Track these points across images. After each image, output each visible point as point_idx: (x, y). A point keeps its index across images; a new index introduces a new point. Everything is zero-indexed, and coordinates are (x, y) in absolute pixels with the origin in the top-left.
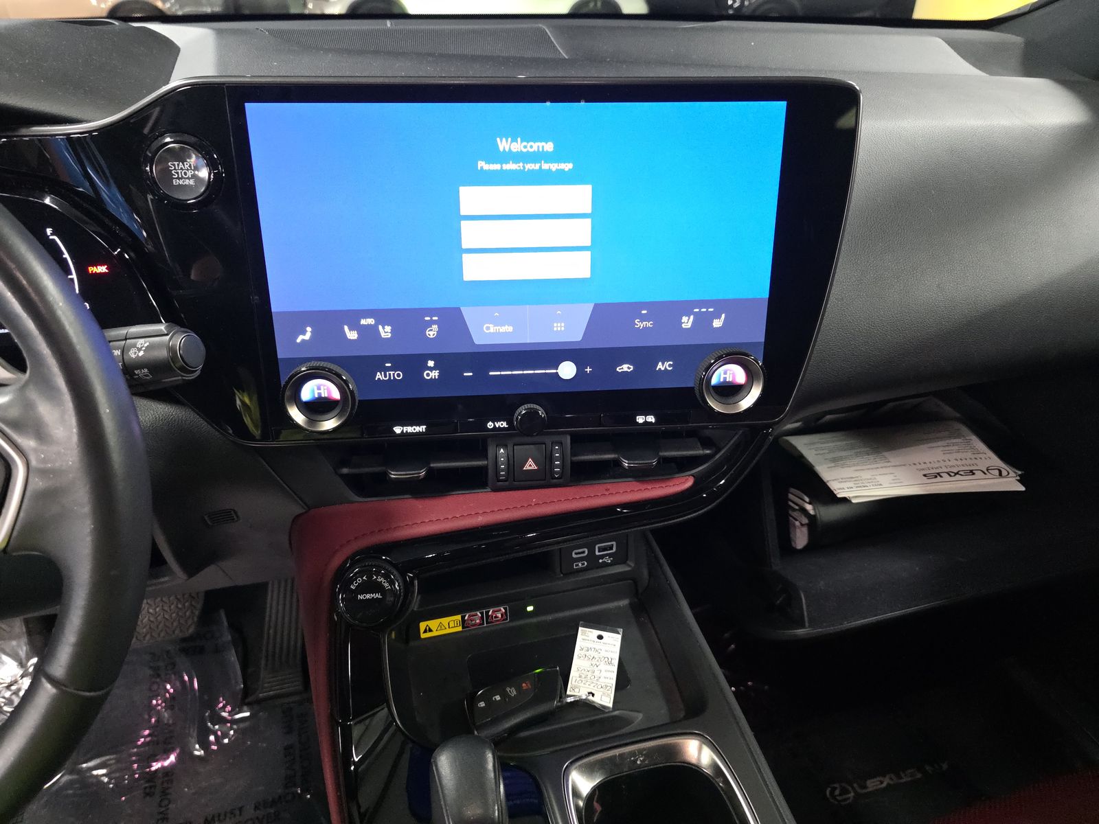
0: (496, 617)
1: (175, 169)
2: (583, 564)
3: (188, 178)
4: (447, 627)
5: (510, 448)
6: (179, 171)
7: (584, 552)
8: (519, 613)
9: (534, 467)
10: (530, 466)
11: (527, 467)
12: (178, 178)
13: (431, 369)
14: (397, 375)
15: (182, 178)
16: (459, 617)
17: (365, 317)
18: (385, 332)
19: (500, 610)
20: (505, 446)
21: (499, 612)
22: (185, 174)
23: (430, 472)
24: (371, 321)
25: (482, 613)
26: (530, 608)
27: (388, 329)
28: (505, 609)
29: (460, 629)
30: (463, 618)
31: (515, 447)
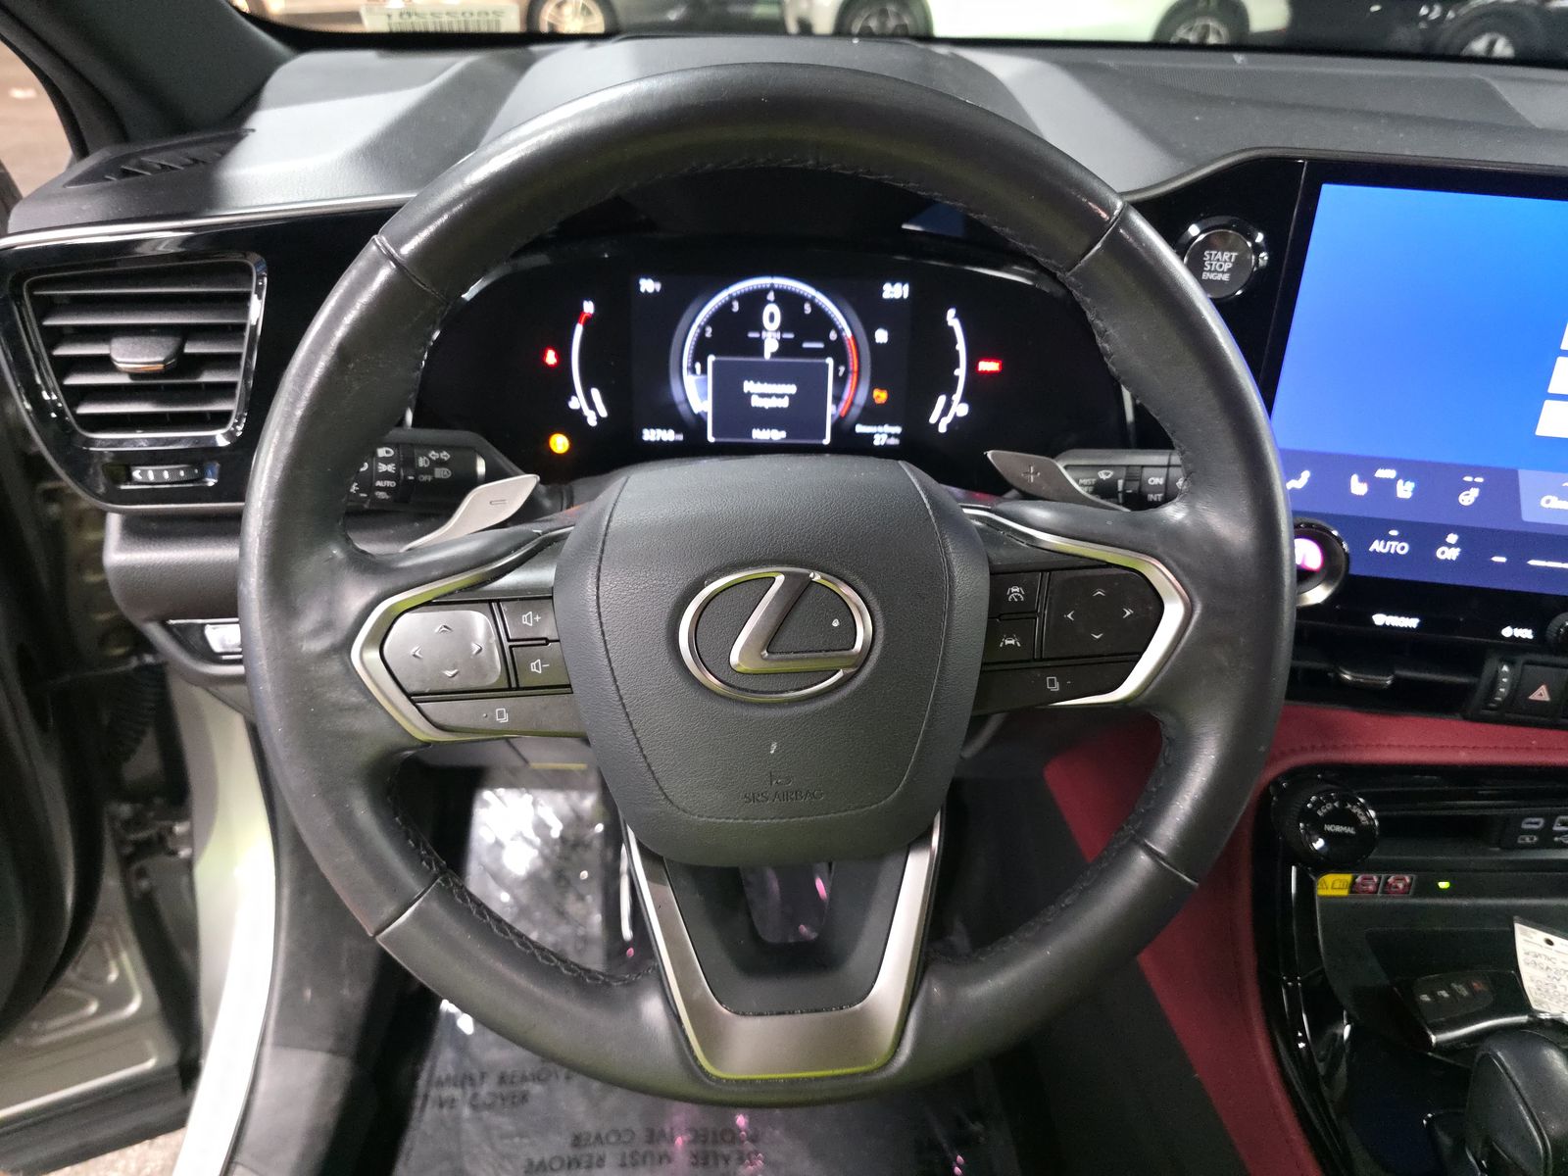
0: (1397, 887)
1: (1210, 260)
2: (1532, 839)
3: (1223, 272)
4: (1330, 886)
5: (1519, 667)
6: (1214, 263)
7: (1537, 823)
8: (1427, 888)
9: (1546, 697)
10: (1541, 695)
11: (1535, 696)
12: (1210, 271)
13: (1450, 546)
14: (1401, 548)
15: (1215, 271)
16: (1348, 878)
17: (1385, 467)
18: (1405, 490)
19: (1404, 879)
20: (1511, 664)
21: (1401, 881)
22: (1221, 266)
23: (1397, 681)
24: (1390, 474)
25: (1380, 878)
26: (1444, 885)
27: (1410, 486)
28: (1412, 879)
29: (1345, 893)
30: (1355, 878)
31: (1527, 667)
